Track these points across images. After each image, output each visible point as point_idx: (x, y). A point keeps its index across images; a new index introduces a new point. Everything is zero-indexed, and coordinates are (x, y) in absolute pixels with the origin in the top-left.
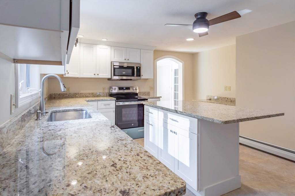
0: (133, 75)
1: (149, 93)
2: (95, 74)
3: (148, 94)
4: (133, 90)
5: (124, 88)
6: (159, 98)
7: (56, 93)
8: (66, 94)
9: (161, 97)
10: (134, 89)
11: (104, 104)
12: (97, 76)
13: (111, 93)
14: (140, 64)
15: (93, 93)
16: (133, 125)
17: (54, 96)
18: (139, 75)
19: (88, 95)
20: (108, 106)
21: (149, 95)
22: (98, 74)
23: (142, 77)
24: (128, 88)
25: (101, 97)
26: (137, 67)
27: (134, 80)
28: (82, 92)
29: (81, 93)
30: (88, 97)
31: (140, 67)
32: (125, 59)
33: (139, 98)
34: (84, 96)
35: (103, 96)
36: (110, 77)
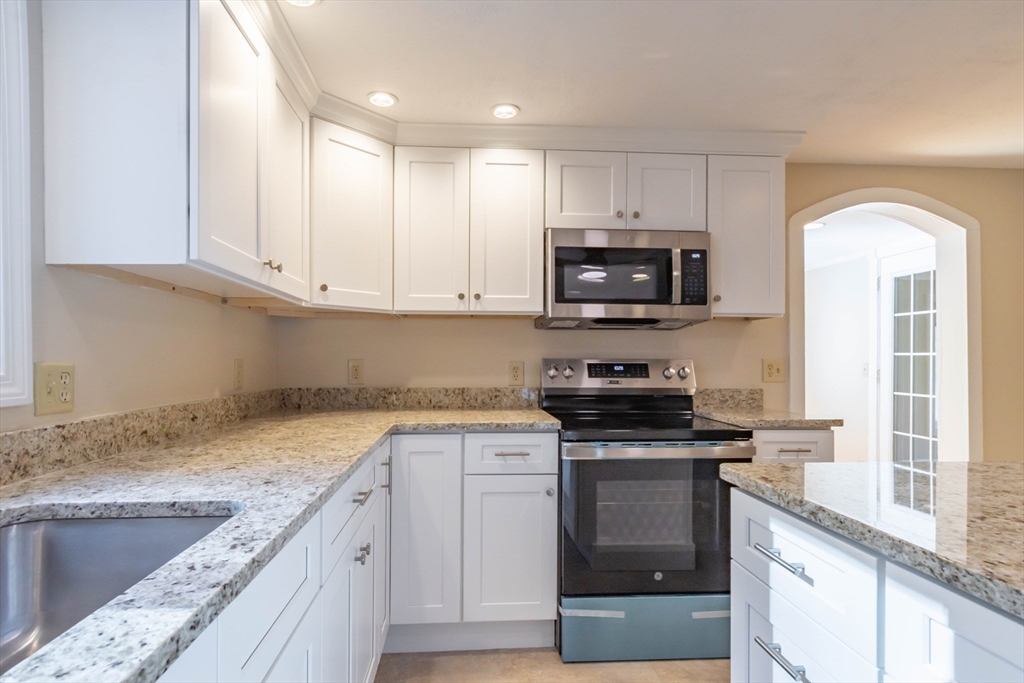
0: (664, 296)
1: (757, 396)
2: (461, 297)
3: (753, 400)
4: (668, 378)
5: (616, 368)
6: (824, 426)
7: (304, 386)
8: (347, 391)
9: (840, 423)
10: (672, 371)
11: (499, 451)
12: (474, 307)
13: (546, 390)
14: (705, 235)
15: (463, 390)
16: (658, 576)
17: (295, 399)
18: (698, 294)
19: (442, 396)
20: (518, 461)
21: (760, 408)
22: (478, 297)
23: (717, 309)
24: (638, 369)
25: (501, 408)
26: (685, 254)
27: (674, 325)
28: (415, 382)
29: (409, 390)
30: (440, 408)
31: (703, 253)
32: (620, 215)
33: (697, 425)
34: (425, 402)
35: (515, 407)
36: (538, 308)
